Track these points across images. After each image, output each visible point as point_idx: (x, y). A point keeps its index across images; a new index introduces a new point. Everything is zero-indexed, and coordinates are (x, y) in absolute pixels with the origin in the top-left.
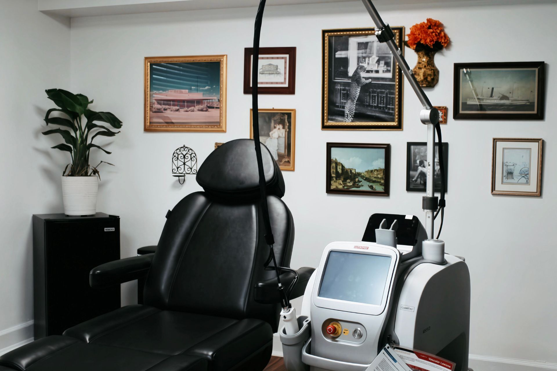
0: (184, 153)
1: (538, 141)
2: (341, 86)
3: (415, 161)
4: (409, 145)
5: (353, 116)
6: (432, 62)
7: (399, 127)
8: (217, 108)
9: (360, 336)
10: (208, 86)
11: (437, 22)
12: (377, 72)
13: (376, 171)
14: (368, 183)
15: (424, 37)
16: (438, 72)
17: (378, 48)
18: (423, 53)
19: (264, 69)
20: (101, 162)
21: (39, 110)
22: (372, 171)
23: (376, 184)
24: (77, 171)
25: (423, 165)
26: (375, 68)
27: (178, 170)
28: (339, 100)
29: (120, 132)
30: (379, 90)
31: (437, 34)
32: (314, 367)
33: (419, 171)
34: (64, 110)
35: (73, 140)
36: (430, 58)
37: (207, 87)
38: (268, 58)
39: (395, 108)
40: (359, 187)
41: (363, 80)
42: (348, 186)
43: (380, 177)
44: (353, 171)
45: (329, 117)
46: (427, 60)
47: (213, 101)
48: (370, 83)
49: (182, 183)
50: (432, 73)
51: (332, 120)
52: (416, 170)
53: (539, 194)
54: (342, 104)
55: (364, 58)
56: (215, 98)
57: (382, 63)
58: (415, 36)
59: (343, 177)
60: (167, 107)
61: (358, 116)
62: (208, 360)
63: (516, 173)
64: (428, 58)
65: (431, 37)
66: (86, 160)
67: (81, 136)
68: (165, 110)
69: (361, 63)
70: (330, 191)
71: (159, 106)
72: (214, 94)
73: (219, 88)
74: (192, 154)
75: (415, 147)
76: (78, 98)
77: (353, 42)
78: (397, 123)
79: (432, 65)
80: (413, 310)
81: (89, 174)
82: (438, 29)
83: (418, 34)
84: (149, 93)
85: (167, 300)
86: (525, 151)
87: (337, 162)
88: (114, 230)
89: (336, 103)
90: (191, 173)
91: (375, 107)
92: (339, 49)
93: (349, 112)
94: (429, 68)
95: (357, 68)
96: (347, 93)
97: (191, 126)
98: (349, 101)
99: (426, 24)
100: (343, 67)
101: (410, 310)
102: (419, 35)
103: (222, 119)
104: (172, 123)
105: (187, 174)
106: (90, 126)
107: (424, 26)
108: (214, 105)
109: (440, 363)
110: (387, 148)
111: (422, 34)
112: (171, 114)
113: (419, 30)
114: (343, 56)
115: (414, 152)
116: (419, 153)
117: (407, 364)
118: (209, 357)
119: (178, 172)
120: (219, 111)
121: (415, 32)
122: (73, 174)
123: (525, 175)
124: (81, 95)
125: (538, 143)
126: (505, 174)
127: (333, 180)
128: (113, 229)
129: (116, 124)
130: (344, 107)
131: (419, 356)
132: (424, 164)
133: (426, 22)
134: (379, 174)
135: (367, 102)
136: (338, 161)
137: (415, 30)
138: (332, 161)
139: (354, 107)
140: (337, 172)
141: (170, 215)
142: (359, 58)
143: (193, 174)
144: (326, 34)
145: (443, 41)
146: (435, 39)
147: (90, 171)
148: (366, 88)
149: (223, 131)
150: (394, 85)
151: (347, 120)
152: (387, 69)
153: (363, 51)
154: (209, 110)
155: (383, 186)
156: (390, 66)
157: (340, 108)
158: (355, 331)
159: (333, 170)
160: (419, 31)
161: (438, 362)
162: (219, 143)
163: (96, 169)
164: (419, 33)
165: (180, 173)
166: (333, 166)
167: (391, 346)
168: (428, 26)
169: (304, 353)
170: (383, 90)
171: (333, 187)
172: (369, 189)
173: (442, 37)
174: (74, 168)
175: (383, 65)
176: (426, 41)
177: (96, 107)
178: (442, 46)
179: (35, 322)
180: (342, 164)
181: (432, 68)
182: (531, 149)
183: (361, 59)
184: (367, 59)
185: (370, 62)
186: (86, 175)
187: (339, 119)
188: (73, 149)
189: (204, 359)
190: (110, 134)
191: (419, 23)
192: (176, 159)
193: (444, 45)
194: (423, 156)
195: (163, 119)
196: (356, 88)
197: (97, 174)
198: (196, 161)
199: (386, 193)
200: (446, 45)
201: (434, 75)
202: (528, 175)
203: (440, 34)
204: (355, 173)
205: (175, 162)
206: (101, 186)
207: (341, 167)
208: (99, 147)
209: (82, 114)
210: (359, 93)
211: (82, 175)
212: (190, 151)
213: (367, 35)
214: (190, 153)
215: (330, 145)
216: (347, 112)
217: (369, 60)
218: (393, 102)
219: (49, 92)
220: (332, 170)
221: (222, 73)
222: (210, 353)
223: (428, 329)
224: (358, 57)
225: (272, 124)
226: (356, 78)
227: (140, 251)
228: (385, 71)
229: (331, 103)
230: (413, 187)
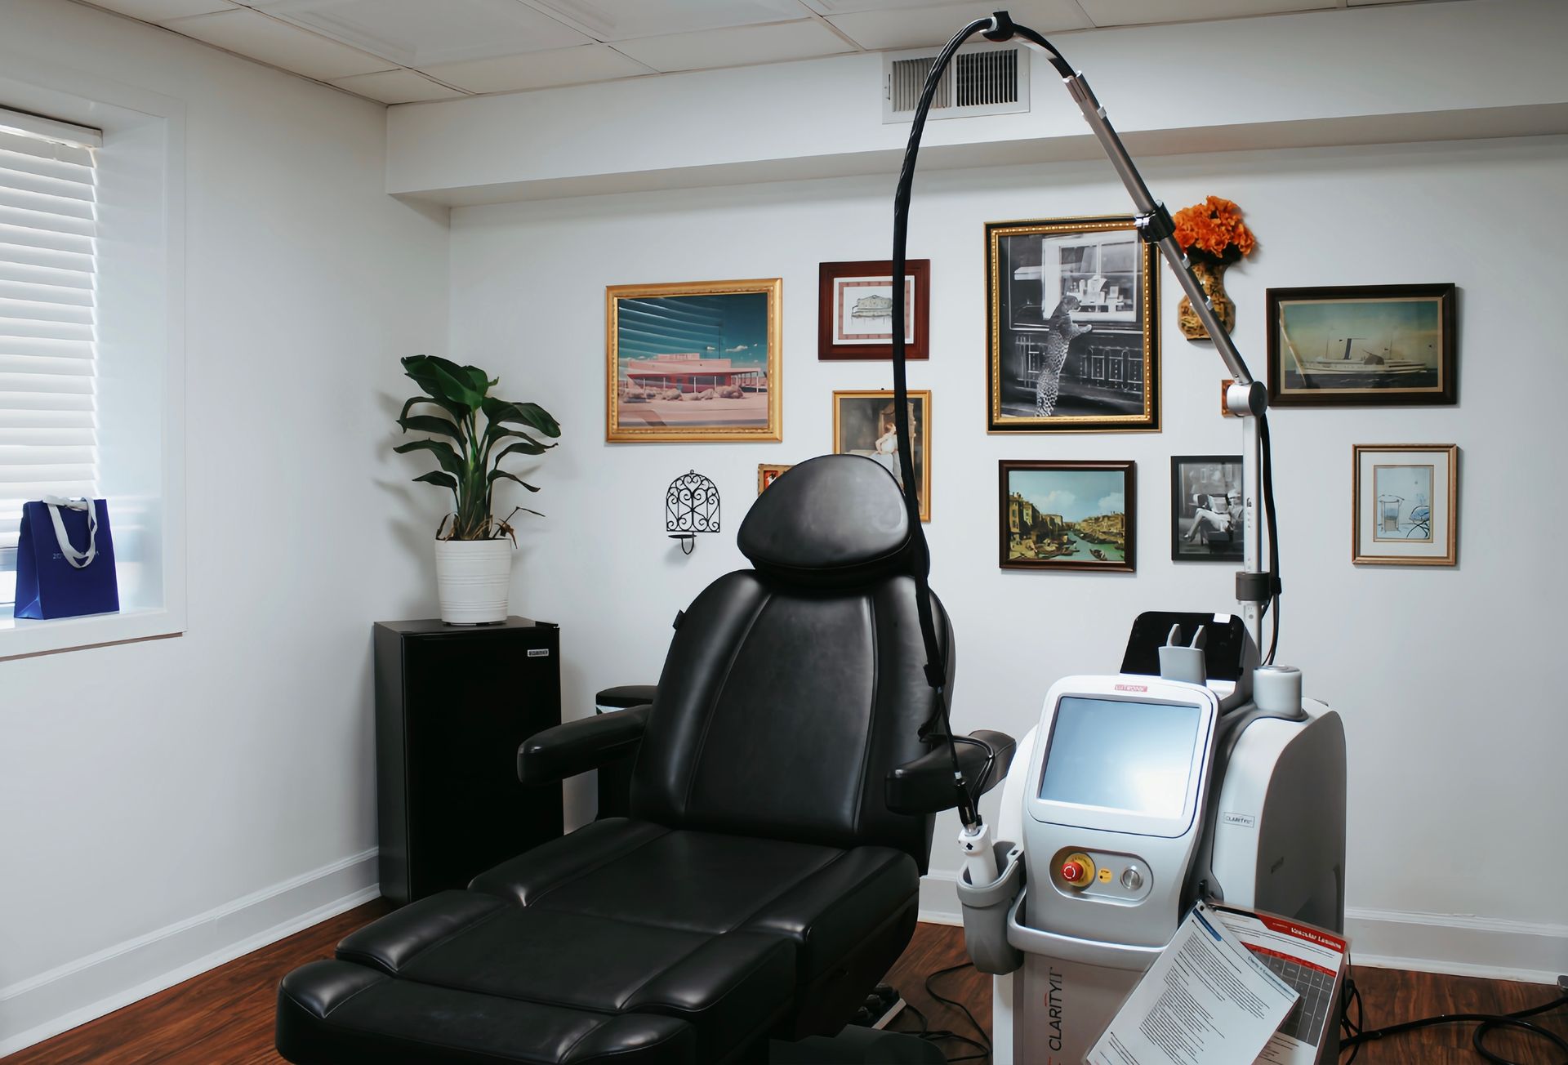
0: (692, 487)
1: (1447, 449)
2: (1027, 340)
3: (1189, 497)
4: (1176, 461)
5: (1054, 404)
6: (1219, 287)
7: (1154, 425)
8: (760, 390)
9: (1138, 883)
10: (742, 345)
11: (1228, 203)
12: (1104, 309)
13: (1106, 519)
14: (1090, 545)
15: (1203, 234)
16: (1234, 308)
17: (1105, 259)
18: (1201, 268)
19: (861, 306)
20: (518, 508)
21: (386, 401)
22: (1097, 519)
23: (1106, 546)
24: (467, 527)
25: (1206, 504)
26: (1100, 301)
27: (678, 524)
28: (1022, 369)
29: (557, 444)
30: (1108, 348)
31: (1230, 229)
32: (1033, 954)
33: (1198, 518)
34: (440, 399)
35: (457, 464)
36: (1216, 278)
37: (740, 348)
38: (869, 284)
39: (1143, 384)
40: (1070, 555)
41: (1075, 327)
42: (1047, 552)
43: (1115, 531)
44: (1058, 521)
45: (1003, 407)
46: (1210, 283)
47: (754, 374)
48: (1090, 332)
49: (688, 551)
50: (1220, 309)
51: (1010, 412)
52: (1192, 516)
53: (1452, 561)
54: (1032, 378)
55: (1076, 280)
56: (756, 368)
57: (1114, 292)
58: (1184, 233)
59: (1036, 534)
60: (654, 390)
61: (1065, 403)
62: (796, 942)
63: (1404, 517)
64: (1213, 280)
65: (1218, 235)
66: (486, 506)
67: (476, 458)
68: (651, 396)
69: (1070, 290)
70: (1007, 562)
71: (638, 390)
72: (756, 361)
73: (766, 348)
74: (709, 488)
75: (1189, 466)
76: (469, 375)
77: (1052, 247)
78: (1149, 417)
79: (1220, 294)
80: (1251, 824)
81: (491, 536)
82: (1232, 218)
83: (1189, 228)
84: (615, 361)
85: (682, 809)
86: (1422, 469)
87: (1022, 502)
88: (547, 655)
89: (1017, 376)
90: (708, 529)
91: (1102, 383)
92: (1022, 262)
93: (1045, 394)
94: (1215, 299)
95: (1061, 303)
96: (1041, 354)
97: (707, 429)
98: (1046, 372)
99: (1205, 208)
100: (1030, 301)
101: (1246, 824)
102: (1192, 230)
103: (773, 416)
104: (662, 424)
105: (699, 531)
106: (494, 433)
107: (1201, 213)
108: (756, 384)
109: (1317, 938)
110: (1130, 470)
111: (1199, 229)
112: (662, 406)
113: (1192, 221)
114: (1030, 277)
115: (1187, 478)
116: (1198, 479)
117: (1242, 943)
118: (797, 936)
119: (678, 529)
120: (766, 397)
121: (1183, 224)
122: (458, 536)
123: (1424, 521)
124: (471, 368)
125: (1447, 454)
126: (1380, 520)
127: (1014, 539)
128: (544, 652)
129: (551, 429)
130: (1034, 385)
131: (1270, 924)
132: (1208, 503)
133: (1205, 203)
134: (1111, 525)
135: (1084, 375)
136: (1025, 499)
137: (1183, 219)
138: (1011, 498)
139: (1056, 383)
140: (1023, 523)
141: (682, 621)
142: (1064, 281)
143: (713, 531)
144: (994, 232)
145: (1243, 243)
146: (1227, 238)
147: (494, 529)
148: (1080, 344)
149: (777, 439)
150: (1142, 335)
151: (1042, 411)
152: (1125, 304)
153: (1074, 265)
154: (745, 394)
155: (1122, 550)
156: (1132, 298)
157: (1027, 386)
158: (1127, 874)
159: (1014, 519)
160: (1192, 223)
161: (1314, 937)
162: (766, 466)
163: (508, 523)
164: (1191, 226)
165: (683, 530)
166: (1014, 511)
167: (1207, 906)
168: (1210, 213)
169: (1013, 924)
170: (1118, 348)
171: (1014, 555)
172: (1092, 559)
173: (1240, 235)
174: (461, 524)
175: (1116, 295)
176: (1208, 244)
177: (506, 392)
178: (1242, 253)
179: (380, 850)
180: (1032, 505)
181: (1221, 300)
182: (1433, 466)
183: (1069, 283)
184: (1082, 283)
185: (1089, 289)
186: (486, 536)
187: (1025, 409)
188: (457, 482)
189: (786, 940)
190: (536, 449)
191: (1190, 206)
192: (675, 501)
193: (1245, 251)
194: (1206, 486)
195: (643, 417)
196: (1059, 344)
197: (508, 535)
198: (719, 504)
199: (1129, 564)
200: (1249, 251)
201: (1227, 314)
202: (1427, 522)
203: (1235, 228)
204: (1060, 524)
205: (674, 507)
206: (516, 559)
207: (1030, 512)
208: (513, 477)
209: (477, 408)
210: (1066, 355)
211: (477, 538)
212: (705, 482)
213: (1080, 232)
214: (705, 488)
215: (1006, 465)
216: (1043, 395)
217: (1086, 286)
218: (1139, 372)
219: (407, 362)
220: (1011, 519)
221: (772, 316)
222: (800, 928)
223: (1280, 863)
224: (1062, 277)
225: (882, 424)
226: (1059, 322)
227: (603, 699)
228: (1120, 308)
229: (1007, 376)
230: (1187, 551)
